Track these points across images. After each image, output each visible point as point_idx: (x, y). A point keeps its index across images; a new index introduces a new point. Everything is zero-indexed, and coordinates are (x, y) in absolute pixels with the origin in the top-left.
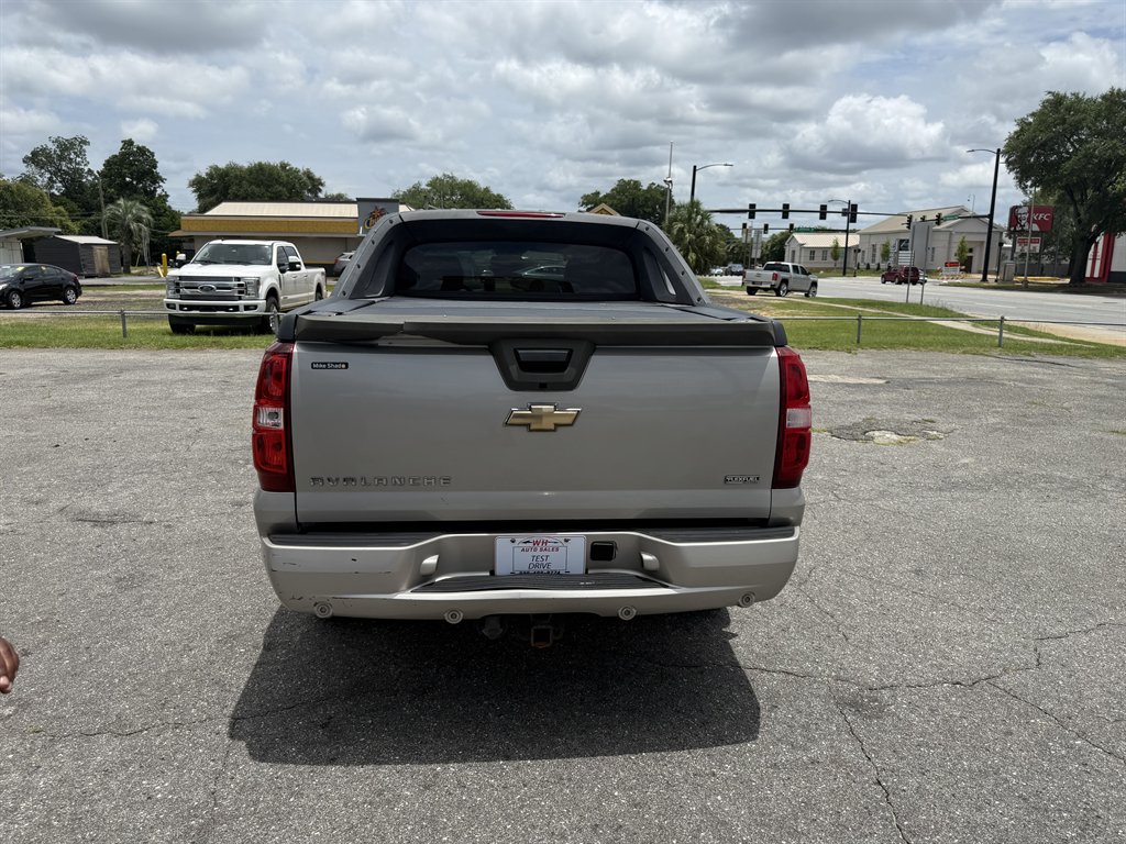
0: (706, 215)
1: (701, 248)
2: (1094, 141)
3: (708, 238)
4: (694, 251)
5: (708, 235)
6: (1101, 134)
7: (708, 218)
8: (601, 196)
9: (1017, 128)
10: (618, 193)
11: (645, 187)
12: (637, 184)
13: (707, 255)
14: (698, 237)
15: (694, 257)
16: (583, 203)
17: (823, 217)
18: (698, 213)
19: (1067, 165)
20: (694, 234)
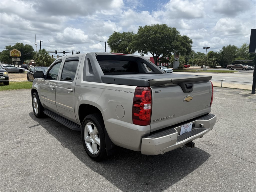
0: (47, 53)
1: (47, 61)
2: (123, 42)
3: (48, 58)
4: (45, 61)
5: (49, 58)
6: (123, 40)
7: (48, 54)
8: (11, 47)
9: (109, 38)
10: (17, 46)
11: (25, 45)
12: (22, 44)
13: (49, 62)
14: (46, 58)
15: (46, 63)
16: (6, 48)
17: (73, 54)
18: (45, 52)
19: (119, 46)
20: (45, 57)
